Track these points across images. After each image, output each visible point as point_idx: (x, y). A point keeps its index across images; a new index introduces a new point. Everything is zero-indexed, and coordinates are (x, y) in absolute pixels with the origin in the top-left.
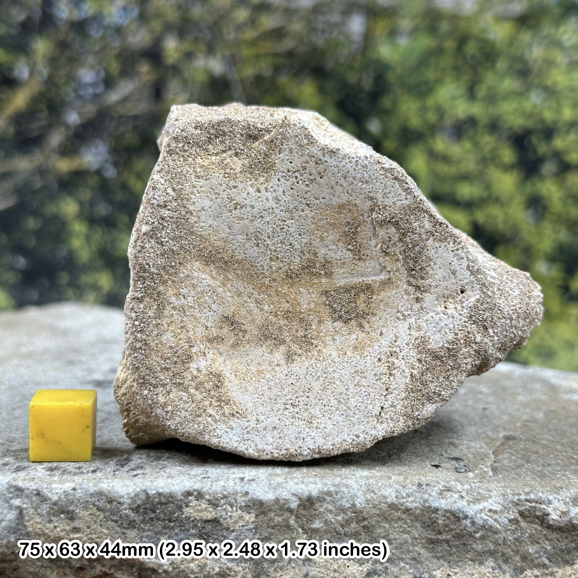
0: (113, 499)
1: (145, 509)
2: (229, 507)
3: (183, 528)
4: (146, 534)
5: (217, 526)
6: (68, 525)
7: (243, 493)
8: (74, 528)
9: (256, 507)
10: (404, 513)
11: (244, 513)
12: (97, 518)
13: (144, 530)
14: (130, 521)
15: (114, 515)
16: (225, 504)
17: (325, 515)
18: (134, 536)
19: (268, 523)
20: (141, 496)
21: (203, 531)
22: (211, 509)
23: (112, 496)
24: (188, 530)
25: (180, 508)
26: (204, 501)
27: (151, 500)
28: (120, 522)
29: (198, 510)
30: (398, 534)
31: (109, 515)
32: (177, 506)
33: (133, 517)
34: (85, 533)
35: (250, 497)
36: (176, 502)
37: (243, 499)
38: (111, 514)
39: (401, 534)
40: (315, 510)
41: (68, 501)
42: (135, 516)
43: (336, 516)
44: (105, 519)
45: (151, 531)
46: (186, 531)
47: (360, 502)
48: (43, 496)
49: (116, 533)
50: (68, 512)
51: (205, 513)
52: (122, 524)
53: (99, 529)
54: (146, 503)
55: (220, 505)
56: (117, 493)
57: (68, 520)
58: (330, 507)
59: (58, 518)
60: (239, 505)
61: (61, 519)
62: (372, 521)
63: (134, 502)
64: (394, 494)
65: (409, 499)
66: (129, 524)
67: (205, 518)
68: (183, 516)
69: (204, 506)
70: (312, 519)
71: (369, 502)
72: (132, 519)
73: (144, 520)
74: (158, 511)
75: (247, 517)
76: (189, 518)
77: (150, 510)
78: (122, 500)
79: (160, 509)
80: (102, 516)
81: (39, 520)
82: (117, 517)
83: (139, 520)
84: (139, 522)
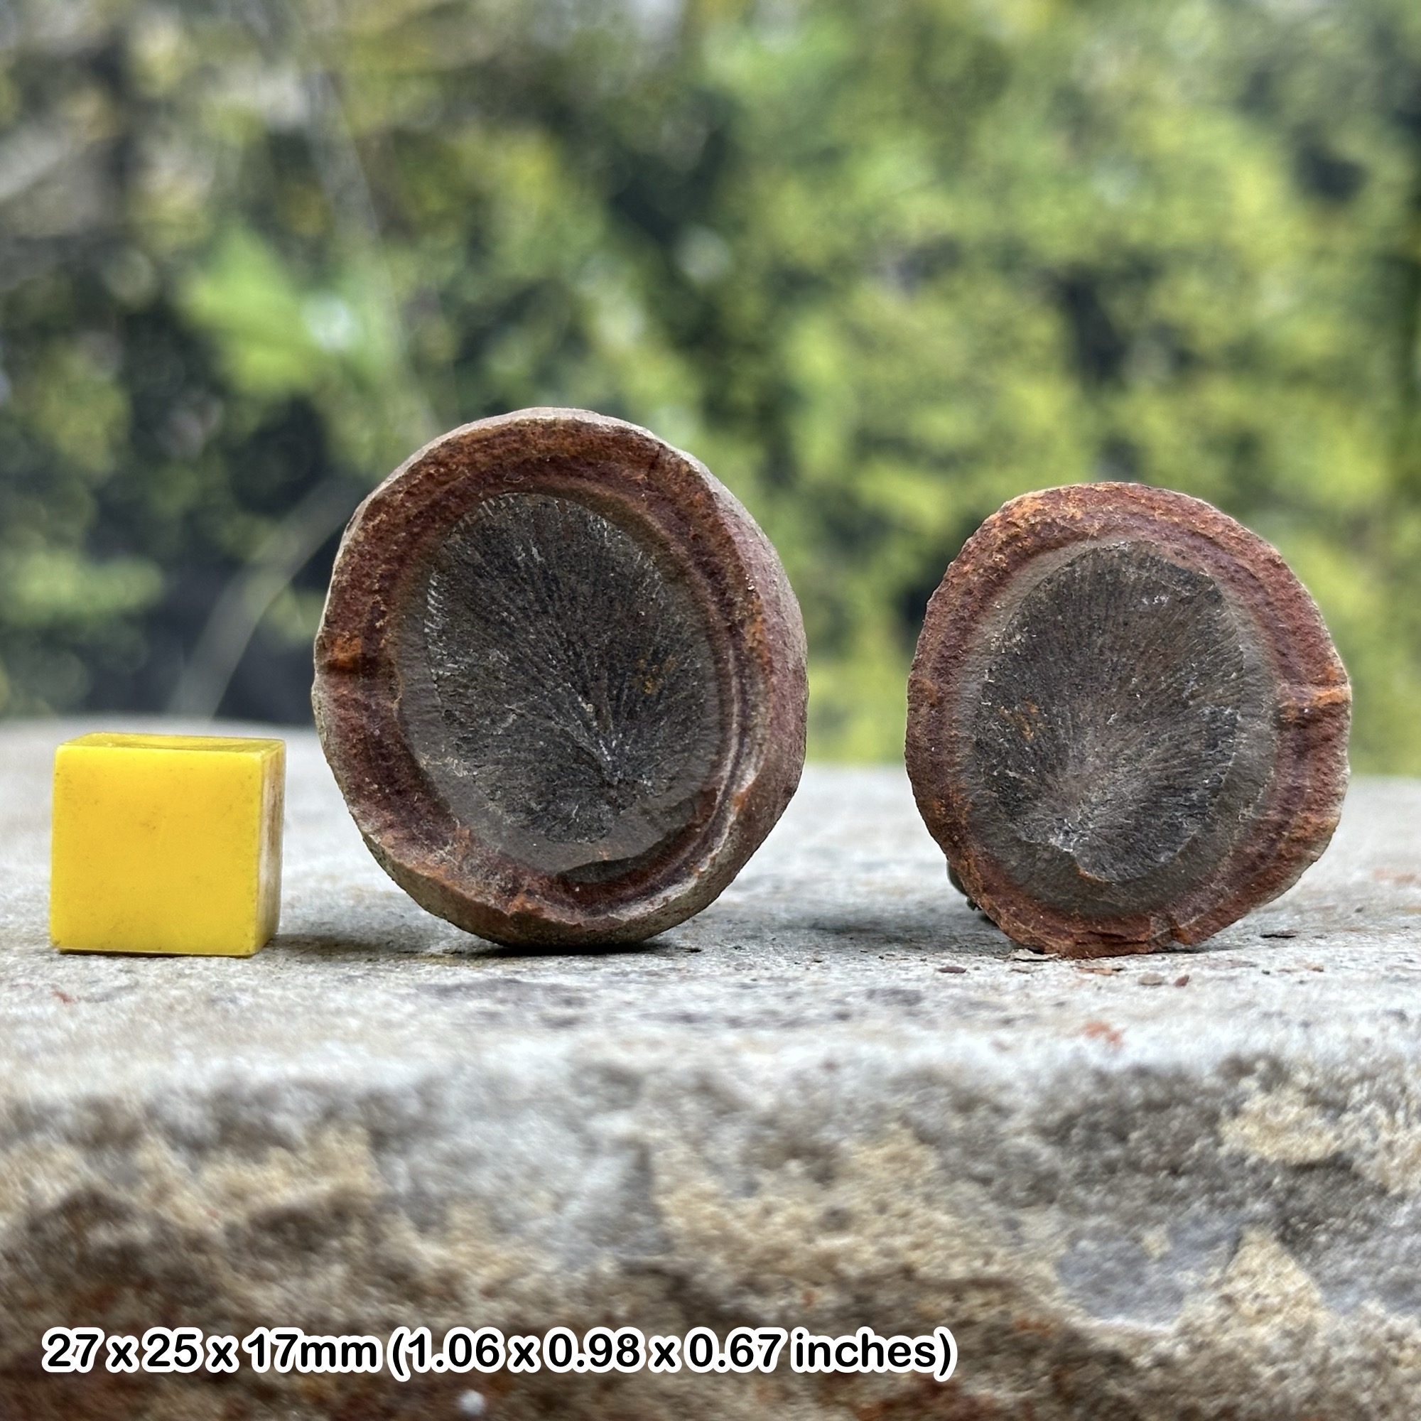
0: (976, 1093)
1: (1091, 1127)
2: (1381, 1113)
3: (1221, 1196)
4: (1092, 1222)
5: (1342, 1183)
6: (811, 1201)
8: (831, 1214)
12: (916, 1171)
13: (1084, 1210)
14: (1036, 1176)
16: (1368, 1100)
18: (1048, 1233)
20: (1075, 1082)
21: (1293, 1203)
22: (1318, 1122)
23: (968, 1084)
24: (1240, 1204)
25: (1211, 1120)
26: (1289, 1093)
27: (1113, 1092)
28: (998, 1183)
29: (1269, 1128)
31: (958, 1158)
32: (1199, 1115)
33: (1046, 1161)
34: (869, 1231)
36: (1198, 1100)
38: (966, 1152)
41: (813, 1107)
42: (1053, 1157)
44: (943, 1174)
45: (1108, 1210)
46: (1231, 1208)
48: (721, 1094)
49: (982, 1224)
50: (814, 1152)
51: (1296, 1137)
52: (1006, 1188)
53: (921, 1212)
55: (1350, 1105)
57: (810, 1183)
59: (777, 1175)
60: (1414, 1103)
61: (790, 1179)
63: (1052, 1102)
66: (1032, 1188)
67: (1297, 1155)
68: (1223, 1151)
69: (1296, 1109)
72: (1043, 1169)
73: (1085, 1168)
74: (1134, 1136)
76: (1242, 1158)
77: (1107, 1130)
78: (1006, 1099)
79: (1142, 1126)
80: (931, 1161)
81: (708, 1184)
82: (990, 1162)
83: (1068, 1170)
84: (1068, 1178)
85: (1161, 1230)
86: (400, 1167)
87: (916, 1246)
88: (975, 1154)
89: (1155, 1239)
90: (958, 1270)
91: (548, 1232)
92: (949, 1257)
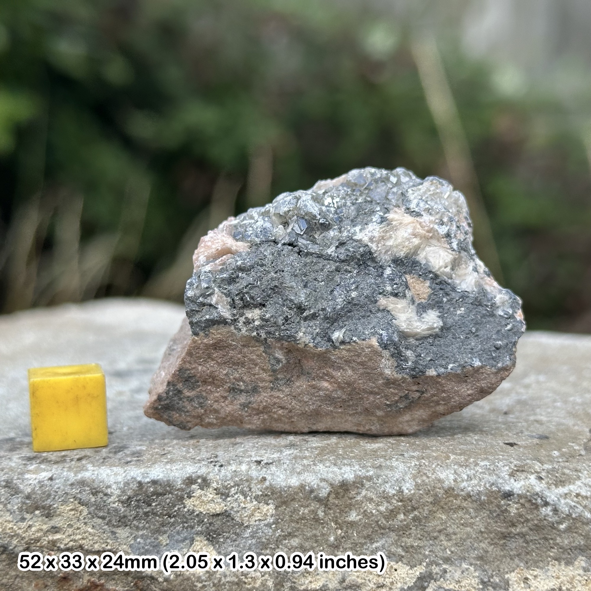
0: (98, 490)
1: (137, 501)
2: (242, 497)
3: (186, 525)
4: (141, 533)
5: (228, 521)
6: (45, 524)
7: (260, 478)
8: (53, 527)
9: (275, 496)
10: (465, 500)
11: (261, 504)
12: (80, 515)
13: (138, 528)
14: (120, 517)
15: (100, 509)
16: (237, 493)
17: (363, 505)
18: (126, 536)
19: (291, 516)
20: (131, 485)
21: (211, 528)
22: (219, 500)
23: (96, 486)
24: (192, 527)
25: (182, 498)
26: (210, 490)
27: (144, 489)
28: (107, 519)
29: (203, 502)
30: (458, 527)
31: (94, 510)
32: (177, 497)
33: (123, 512)
34: (67, 534)
35: (267, 483)
36: (176, 493)
37: (259, 486)
38: (97, 509)
39: (461, 527)
40: (351, 499)
41: (44, 493)
42: (125, 511)
43: (378, 505)
44: (89, 516)
45: (147, 529)
46: (189, 529)
47: (408, 488)
48: (14, 488)
49: (104, 533)
50: (44, 508)
51: (212, 505)
52: (110, 521)
53: (83, 528)
54: (137, 495)
55: (230, 494)
56: (103, 481)
57: (44, 518)
58: (370, 494)
59: (32, 515)
60: (254, 494)
61: (37, 516)
62: (424, 511)
63: (123, 492)
64: (452, 477)
65: (473, 482)
66: (119, 521)
67: (213, 511)
68: (186, 510)
69: (211, 496)
70: (347, 509)
71: (420, 488)
72: (122, 515)
73: (137, 515)
74: (154, 504)
75: (265, 510)
76: (193, 511)
77: (143, 503)
78: (109, 491)
79: (157, 501)
80: (86, 511)
81: (9, 517)
82: (104, 512)
83: (131, 516)
84: (131, 518)
85: (165, 536)
87: (83, 539)
89: (163, 539)
90: (97, 547)
92: (94, 543)
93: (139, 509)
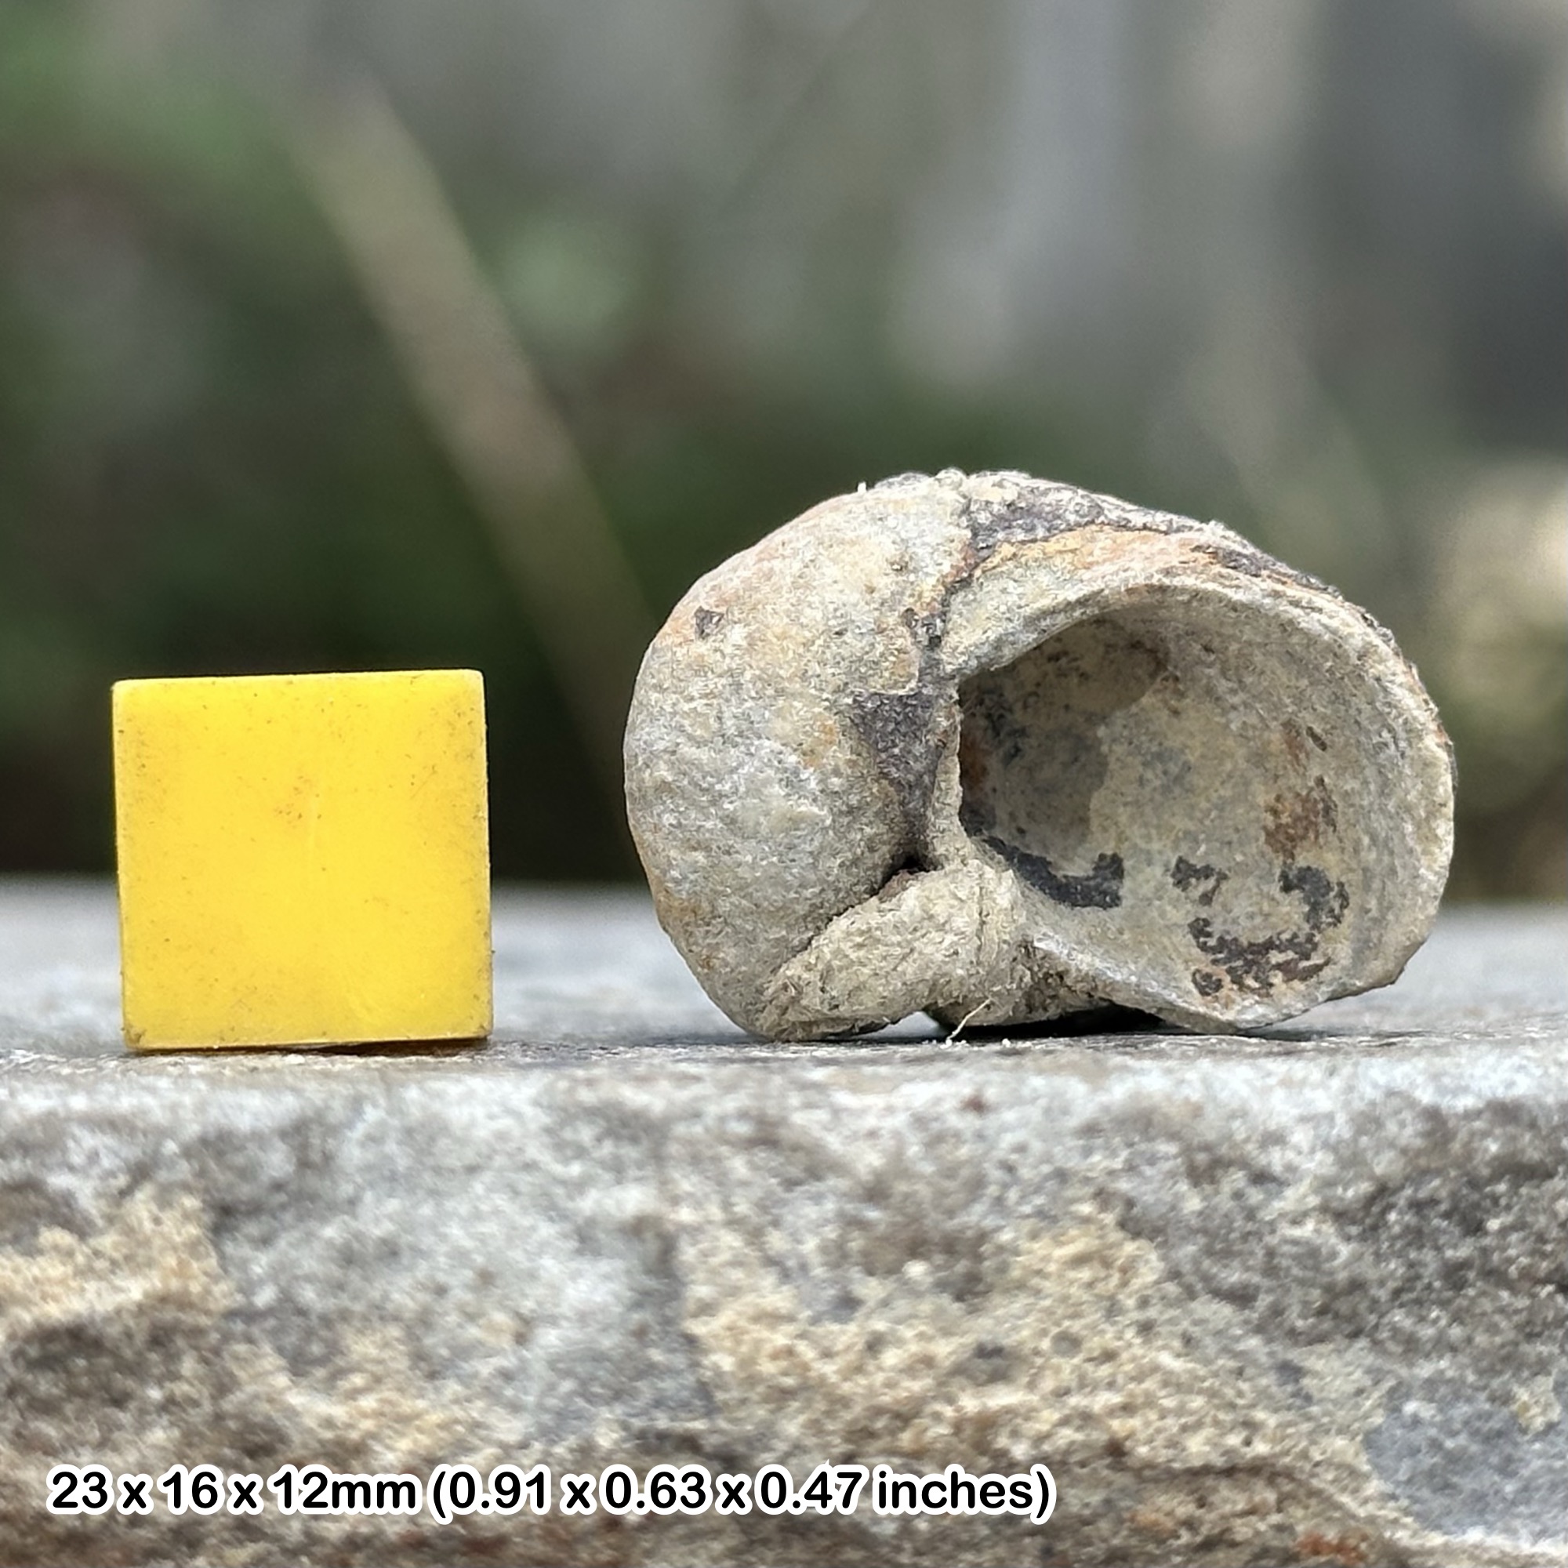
0: (1224, 1150)
1: (1418, 1206)
4: (1425, 1370)
6: (947, 1332)
8: (983, 1352)
12: (1124, 1284)
13: (1411, 1347)
14: (1328, 1288)
18: (1350, 1388)
20: (1392, 1127)
23: (1211, 1136)
27: (1456, 1147)
28: (1264, 1302)
31: (1196, 1261)
33: (1346, 1265)
34: (1048, 1384)
38: (1209, 1252)
41: (950, 1173)
42: (1358, 1257)
44: (1172, 1288)
45: (1454, 1349)
48: (796, 1148)
49: (1240, 1373)
50: (950, 1246)
52: (1277, 1311)
53: (1135, 1348)
54: (1425, 1173)
56: (1242, 1113)
57: (945, 1300)
59: (890, 1284)
61: (912, 1290)
63: (1350, 1160)
66: (1322, 1312)
72: (1342, 1276)
73: (1411, 1281)
74: (1493, 1224)
77: (1447, 1215)
78: (1275, 1160)
79: (1509, 1208)
80: (1151, 1267)
81: (776, 1297)
82: (1248, 1269)
83: (1382, 1283)
84: (1383, 1294)
85: (1544, 1384)
86: (261, 1263)
87: (1128, 1409)
88: (1226, 1255)
89: (1535, 1401)
90: (1198, 1448)
91: (507, 1376)
92: (1184, 1429)
93: (1421, 1247)
